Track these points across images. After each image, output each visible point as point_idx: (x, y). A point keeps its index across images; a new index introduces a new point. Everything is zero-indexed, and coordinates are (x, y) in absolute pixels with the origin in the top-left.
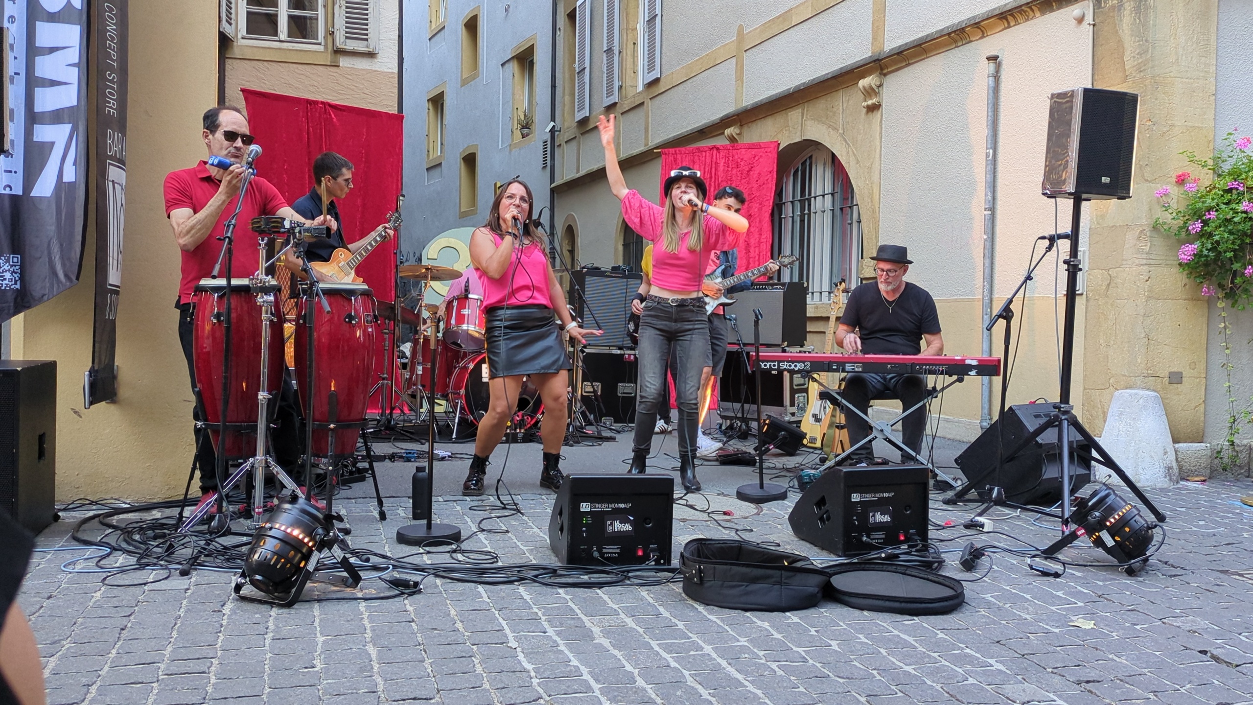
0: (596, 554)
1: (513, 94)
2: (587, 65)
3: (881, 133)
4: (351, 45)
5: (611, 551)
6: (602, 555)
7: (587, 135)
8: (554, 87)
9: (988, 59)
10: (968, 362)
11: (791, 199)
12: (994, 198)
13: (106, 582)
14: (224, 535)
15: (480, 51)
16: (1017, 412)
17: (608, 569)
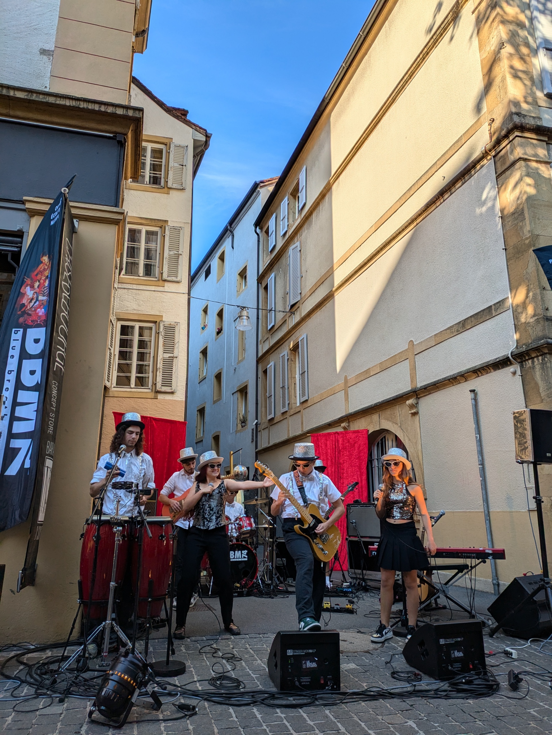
0: (297, 683)
1: (238, 407)
2: (273, 394)
3: (420, 426)
4: (164, 389)
5: (304, 680)
6: (300, 683)
7: (273, 426)
8: (257, 404)
9: (471, 391)
10: (487, 551)
11: (376, 458)
12: (483, 459)
13: (15, 709)
14: (85, 672)
15: (222, 388)
16: (519, 581)
17: (304, 693)
